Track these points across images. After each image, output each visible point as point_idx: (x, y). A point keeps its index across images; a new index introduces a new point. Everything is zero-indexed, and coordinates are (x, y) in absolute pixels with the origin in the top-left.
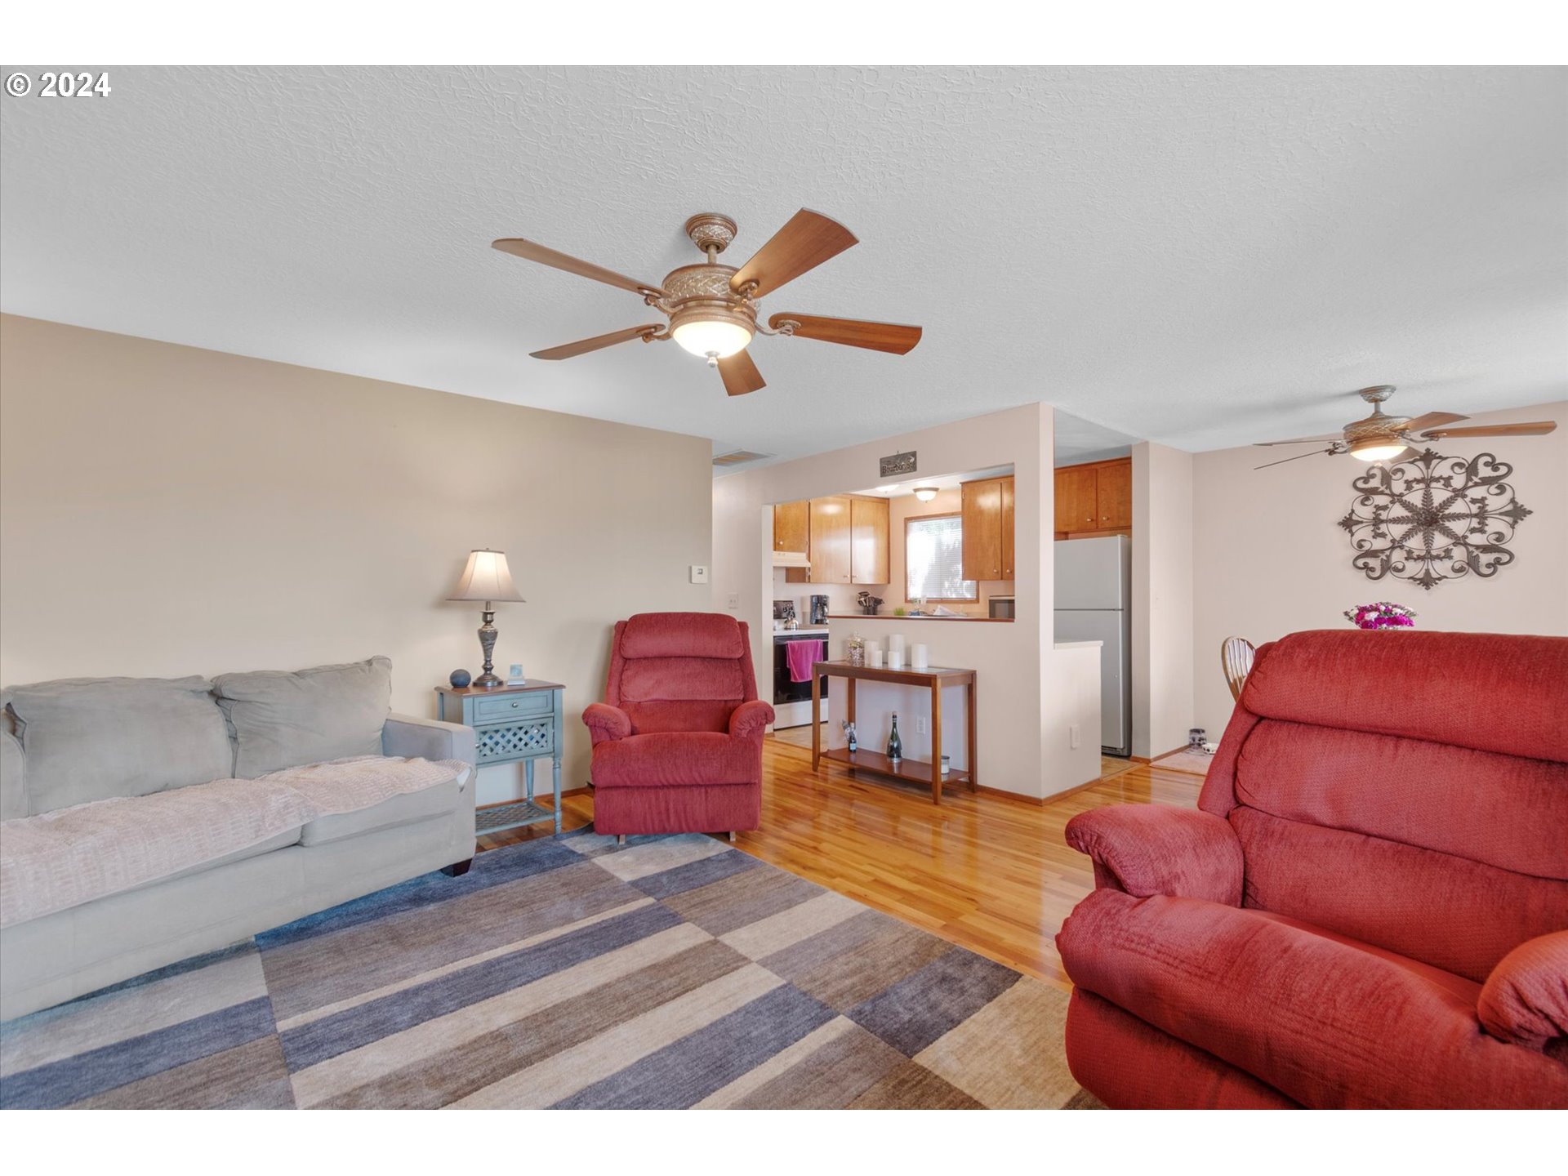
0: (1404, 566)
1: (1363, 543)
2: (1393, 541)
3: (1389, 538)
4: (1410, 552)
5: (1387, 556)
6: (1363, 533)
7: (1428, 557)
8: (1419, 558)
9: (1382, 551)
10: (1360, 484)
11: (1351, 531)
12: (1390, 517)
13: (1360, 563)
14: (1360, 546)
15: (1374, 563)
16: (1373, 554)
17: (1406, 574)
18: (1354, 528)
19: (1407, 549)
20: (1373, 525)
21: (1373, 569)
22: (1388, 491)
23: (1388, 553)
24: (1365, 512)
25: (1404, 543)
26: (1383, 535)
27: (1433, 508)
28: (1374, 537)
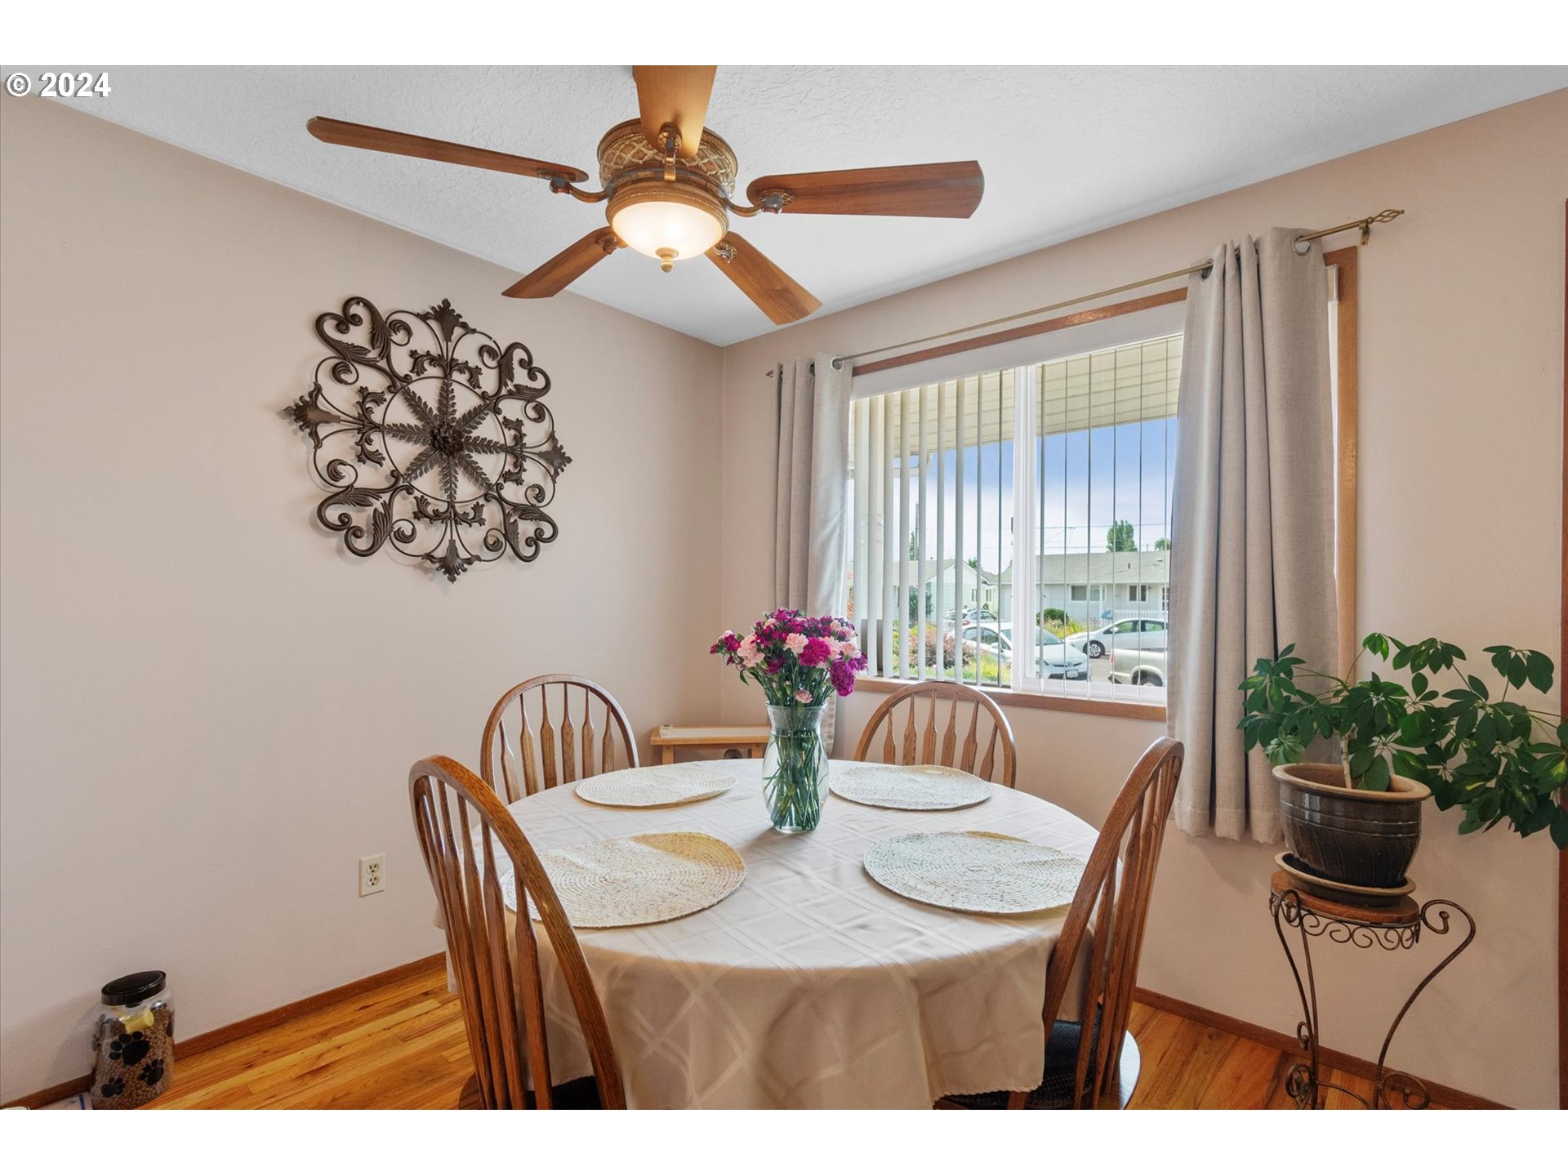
0: (414, 530)
1: (340, 468)
2: (395, 474)
3: (387, 466)
4: (421, 502)
5: (384, 504)
6: (338, 445)
7: (451, 516)
8: (437, 516)
9: (377, 493)
10: (329, 327)
11: (314, 435)
12: (389, 421)
13: (333, 514)
14: (335, 475)
15: (361, 517)
16: (360, 497)
17: (419, 546)
18: (323, 431)
19: (419, 495)
20: (359, 431)
21: (357, 532)
22: (383, 364)
23: (386, 497)
24: (340, 398)
25: (414, 483)
26: (376, 458)
27: (454, 419)
28: (360, 460)
